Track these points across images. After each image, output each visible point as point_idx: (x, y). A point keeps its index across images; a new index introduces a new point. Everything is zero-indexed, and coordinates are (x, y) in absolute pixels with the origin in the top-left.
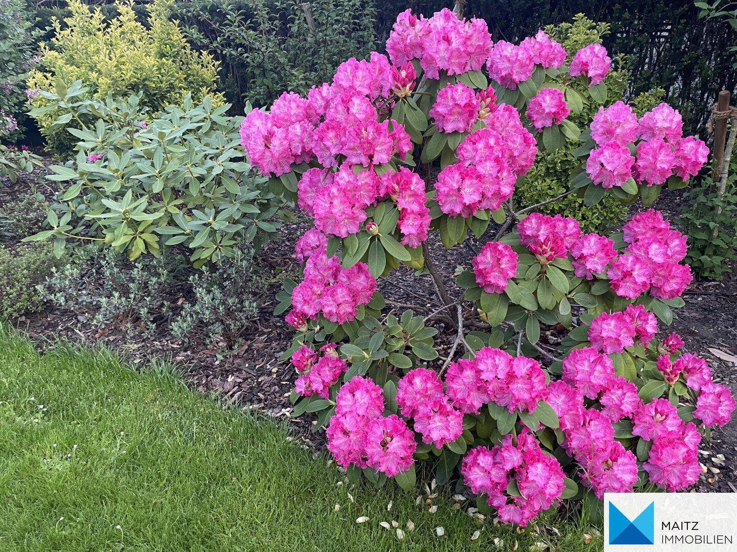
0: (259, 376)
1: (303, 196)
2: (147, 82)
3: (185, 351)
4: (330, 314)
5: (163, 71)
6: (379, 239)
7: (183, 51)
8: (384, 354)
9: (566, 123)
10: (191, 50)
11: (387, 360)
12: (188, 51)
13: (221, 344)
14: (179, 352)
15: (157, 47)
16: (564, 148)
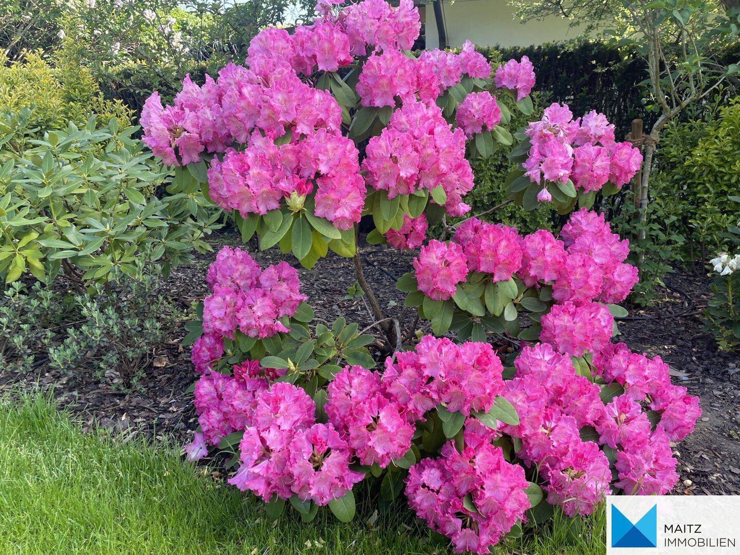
0: (160, 413)
1: (215, 185)
2: (50, 123)
3: (71, 390)
4: (249, 327)
5: (70, 114)
6: (304, 216)
7: (95, 98)
8: (315, 365)
9: (498, 130)
10: (105, 99)
11: (317, 374)
12: (101, 99)
13: (116, 381)
14: (63, 393)
15: (65, 91)
16: (489, 181)
